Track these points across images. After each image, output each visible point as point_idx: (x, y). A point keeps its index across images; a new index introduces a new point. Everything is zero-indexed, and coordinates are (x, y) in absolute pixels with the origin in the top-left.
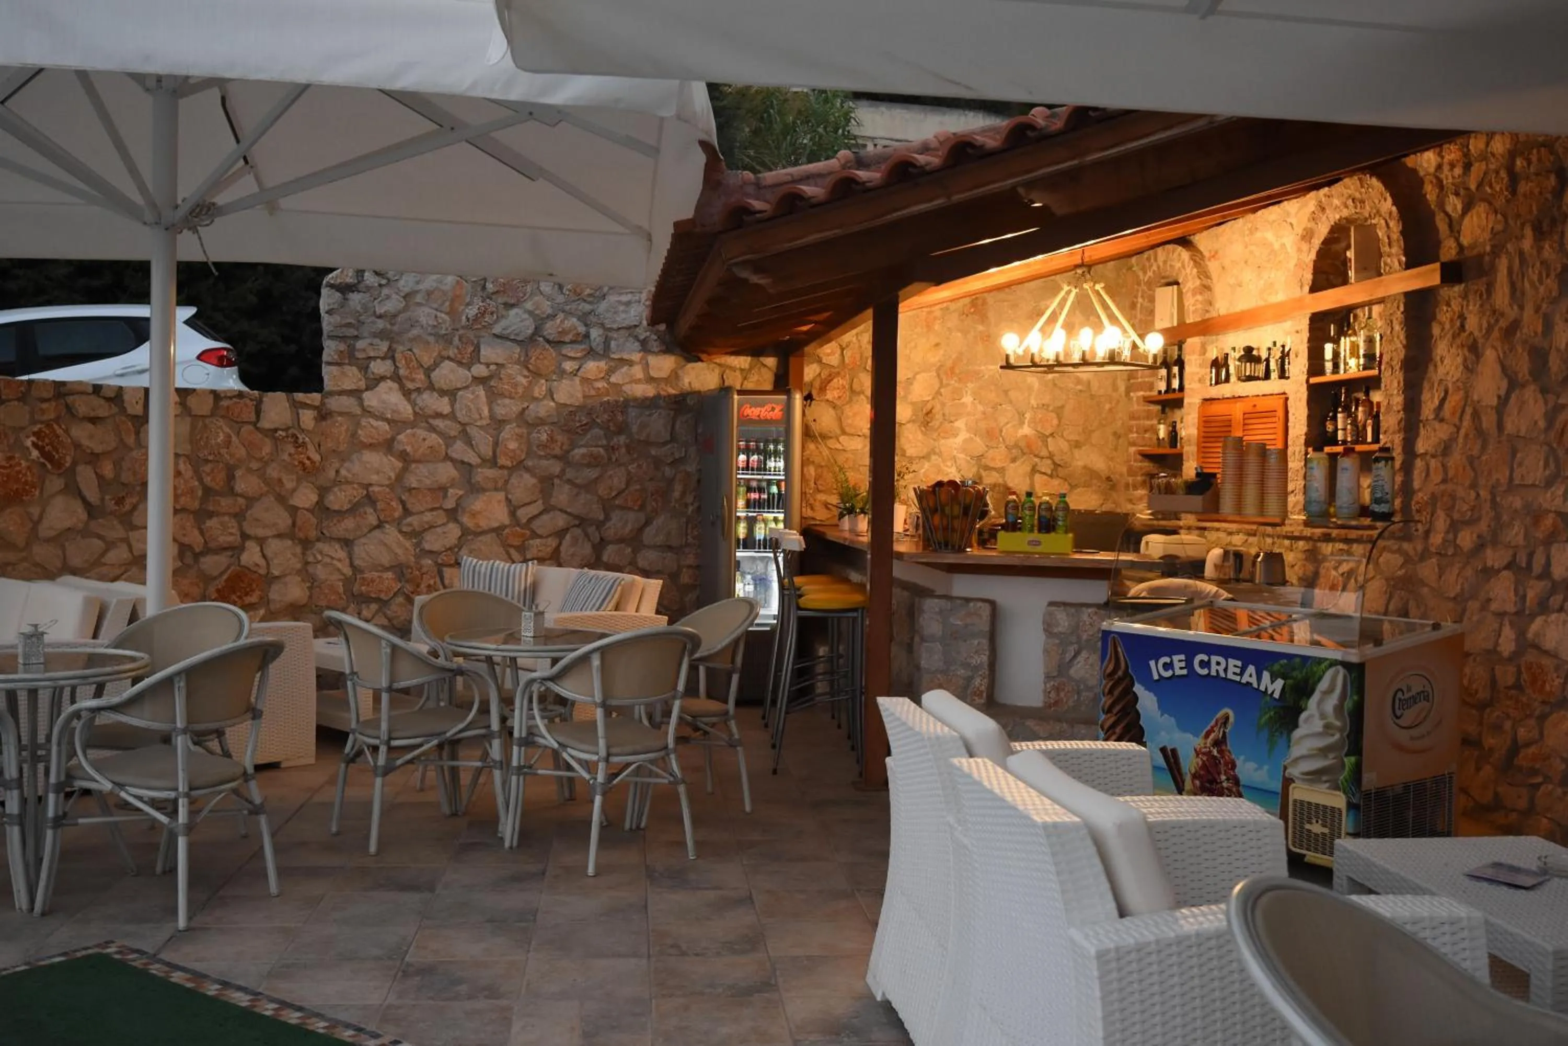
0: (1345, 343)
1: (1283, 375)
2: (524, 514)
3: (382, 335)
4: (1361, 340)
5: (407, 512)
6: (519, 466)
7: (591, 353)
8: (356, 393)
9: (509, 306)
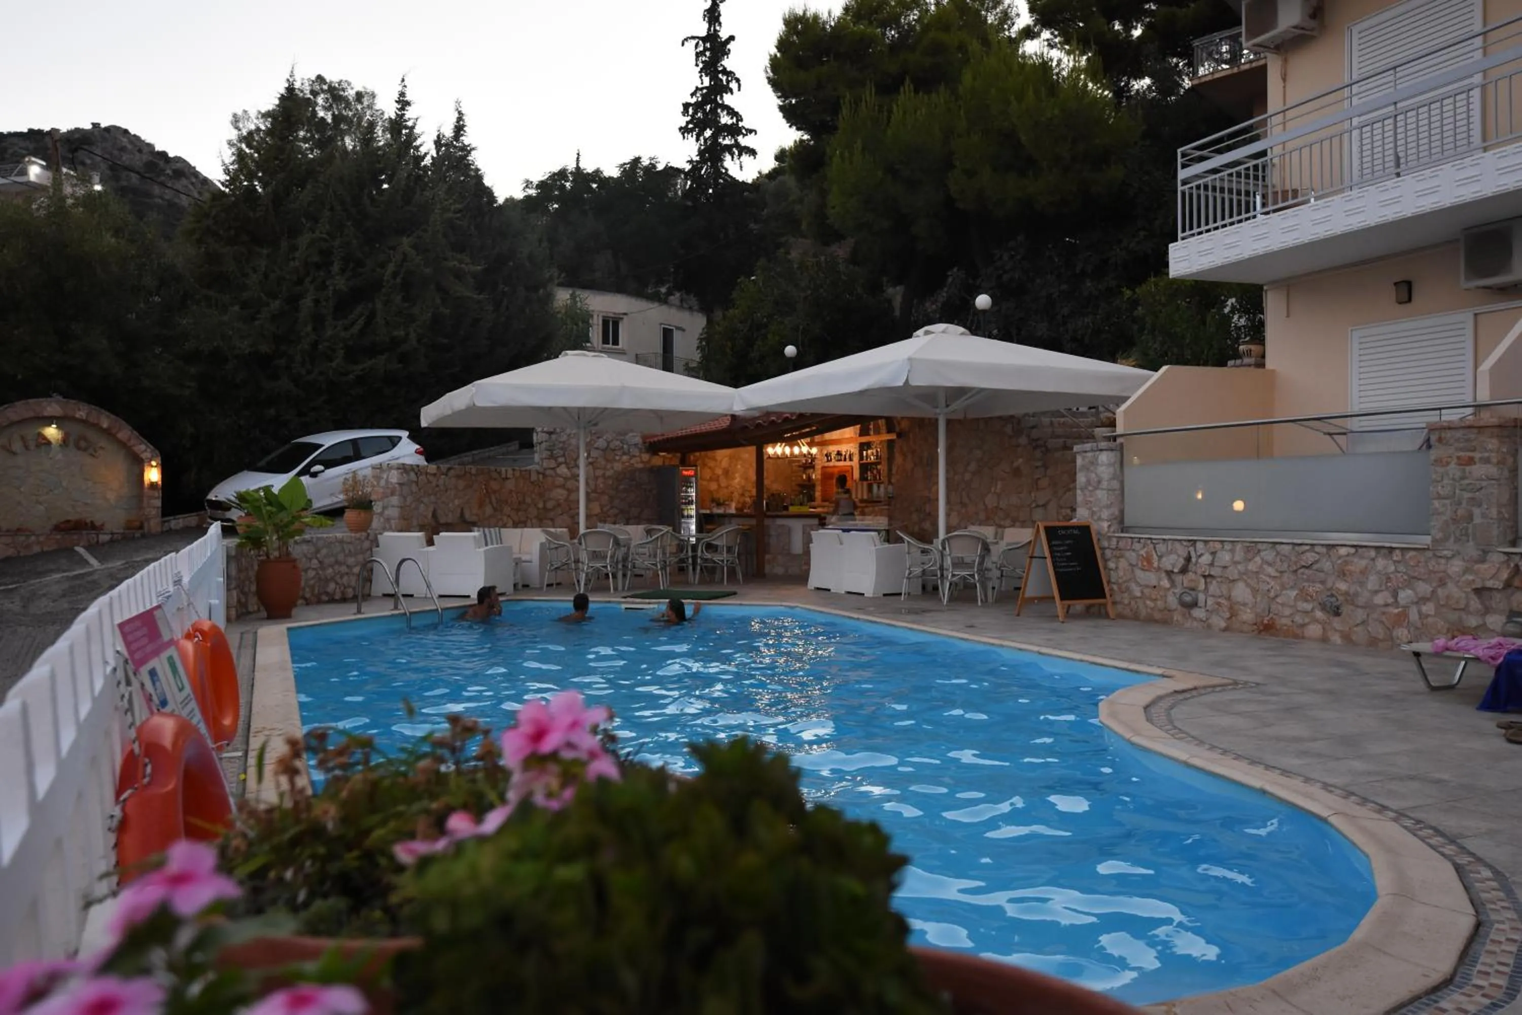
0: (869, 452)
1: (851, 460)
2: (605, 509)
3: (562, 449)
4: (874, 451)
5: (570, 509)
6: (603, 493)
7: (624, 454)
8: (553, 469)
9: (598, 438)
